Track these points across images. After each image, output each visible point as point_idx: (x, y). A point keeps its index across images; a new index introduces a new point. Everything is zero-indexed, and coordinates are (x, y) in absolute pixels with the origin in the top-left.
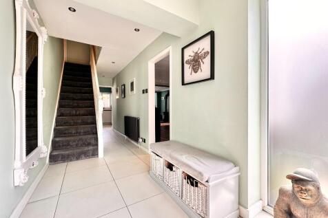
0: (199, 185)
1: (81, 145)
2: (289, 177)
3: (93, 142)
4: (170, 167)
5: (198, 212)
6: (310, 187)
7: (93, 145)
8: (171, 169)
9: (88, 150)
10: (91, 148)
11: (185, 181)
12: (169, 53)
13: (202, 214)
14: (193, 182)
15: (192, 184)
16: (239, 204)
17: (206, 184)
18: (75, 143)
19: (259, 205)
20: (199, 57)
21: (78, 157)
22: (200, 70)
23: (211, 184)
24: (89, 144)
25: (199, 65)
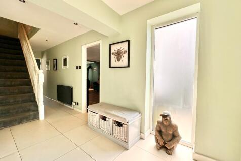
0: (123, 125)
1: (22, 112)
2: (161, 115)
3: (33, 108)
4: (104, 118)
5: (122, 139)
6: (168, 118)
7: (34, 111)
8: (105, 120)
9: (29, 116)
10: (32, 113)
11: (114, 125)
12: (99, 44)
13: (124, 140)
14: (119, 124)
15: (119, 126)
16: (141, 132)
17: (127, 124)
18: (15, 111)
19: (149, 131)
20: (121, 53)
21: (20, 122)
22: (121, 61)
23: (130, 123)
24: (29, 110)
25: (121, 57)
